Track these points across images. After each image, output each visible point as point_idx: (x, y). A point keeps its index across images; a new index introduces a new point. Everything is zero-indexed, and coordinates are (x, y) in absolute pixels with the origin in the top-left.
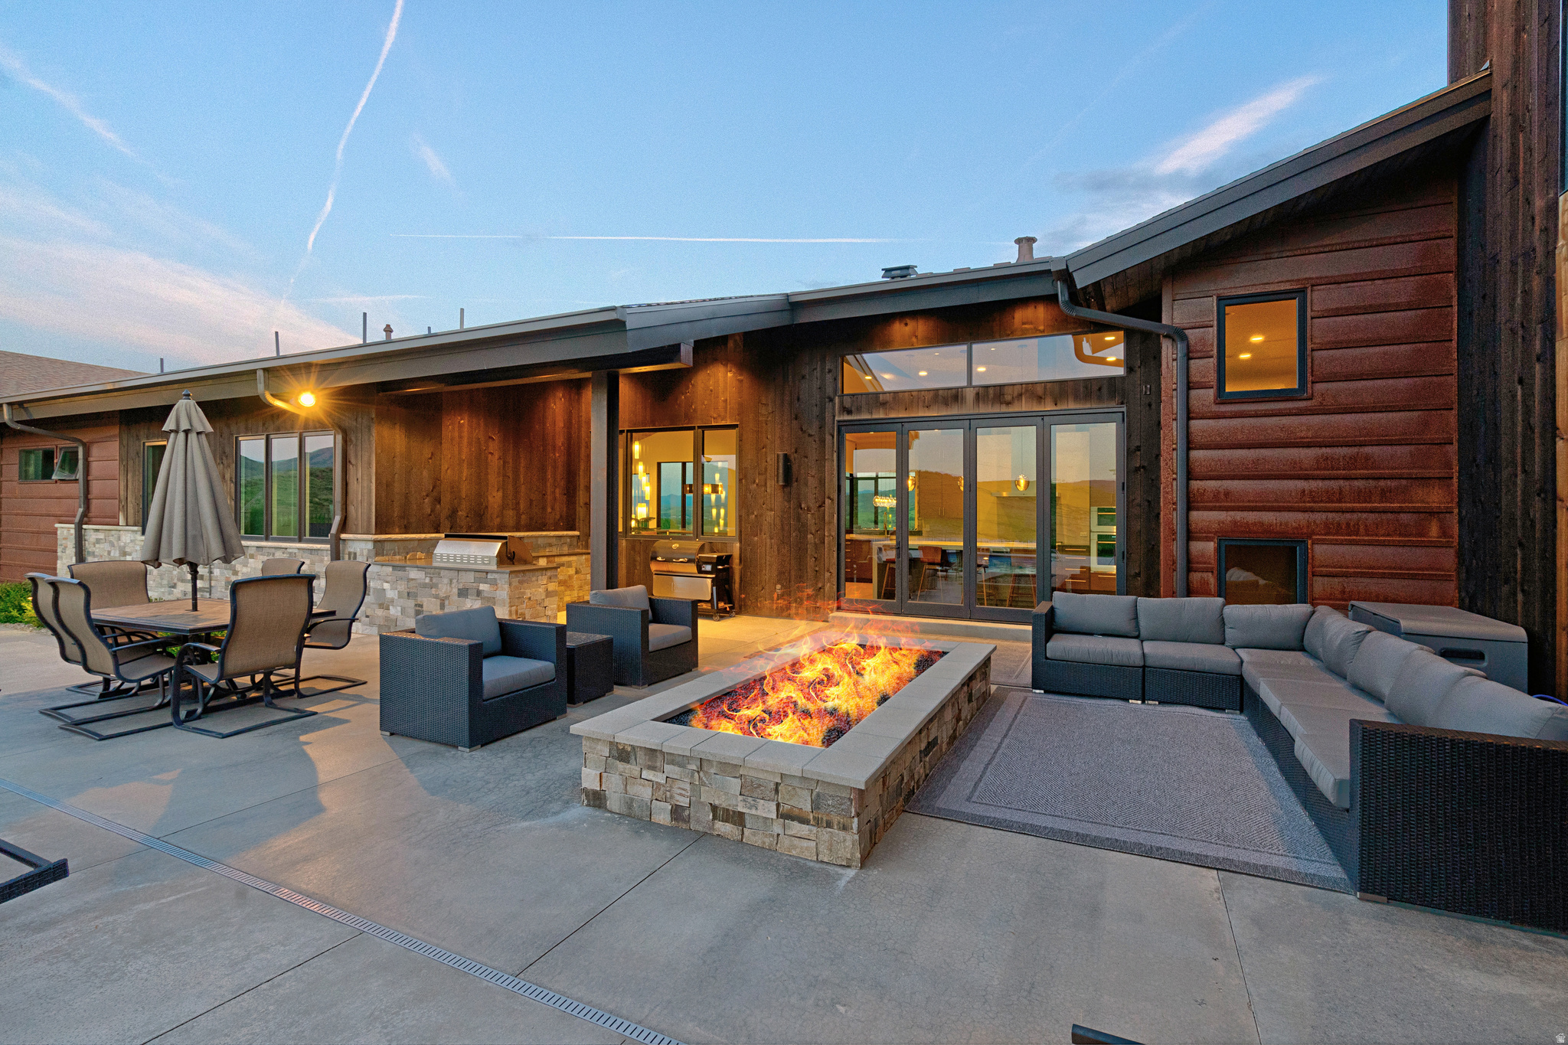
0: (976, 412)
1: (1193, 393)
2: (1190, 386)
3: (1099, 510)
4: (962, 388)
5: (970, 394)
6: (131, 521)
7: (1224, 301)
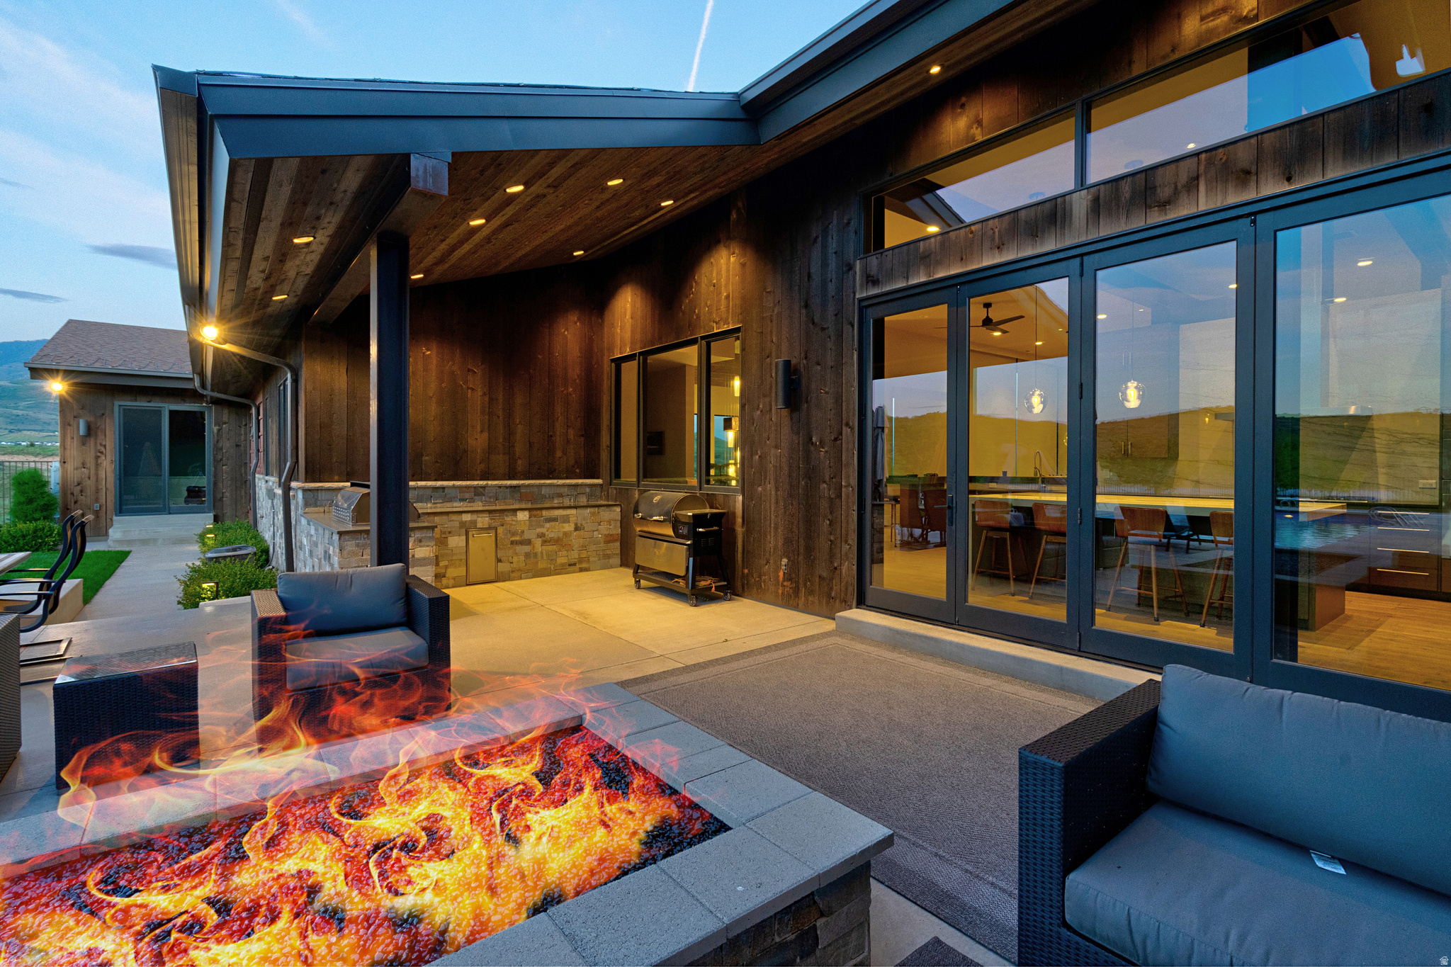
0: (1093, 236)
4: (1066, 195)
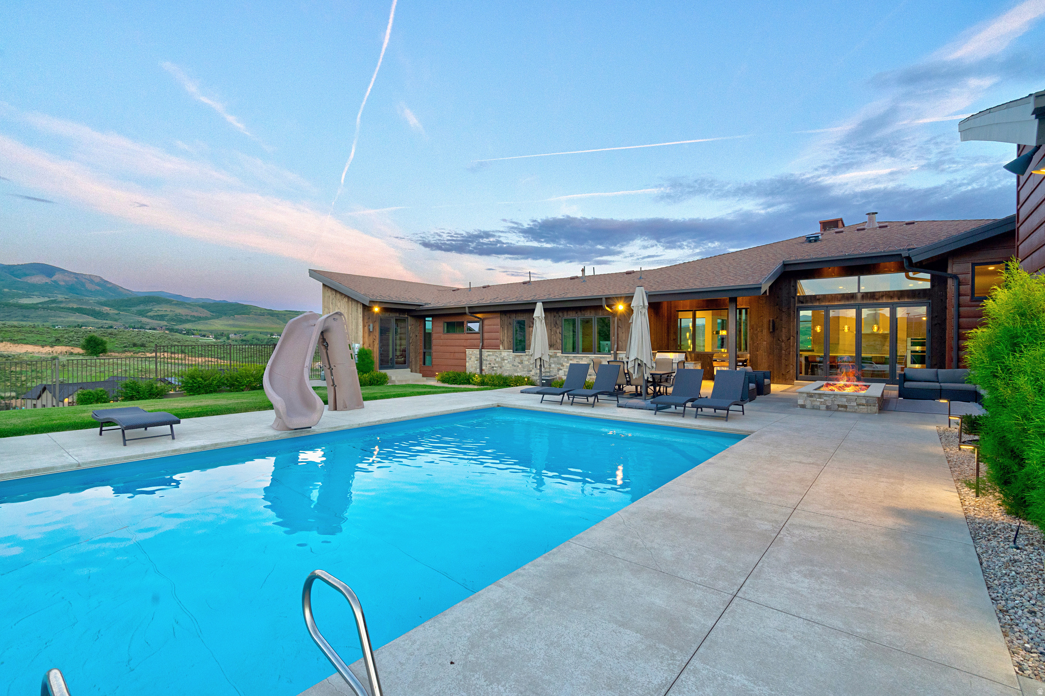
0: (862, 302)
1: (961, 298)
2: (959, 295)
3: (912, 339)
4: (855, 293)
5: (859, 296)
6: (506, 348)
7: (974, 265)
